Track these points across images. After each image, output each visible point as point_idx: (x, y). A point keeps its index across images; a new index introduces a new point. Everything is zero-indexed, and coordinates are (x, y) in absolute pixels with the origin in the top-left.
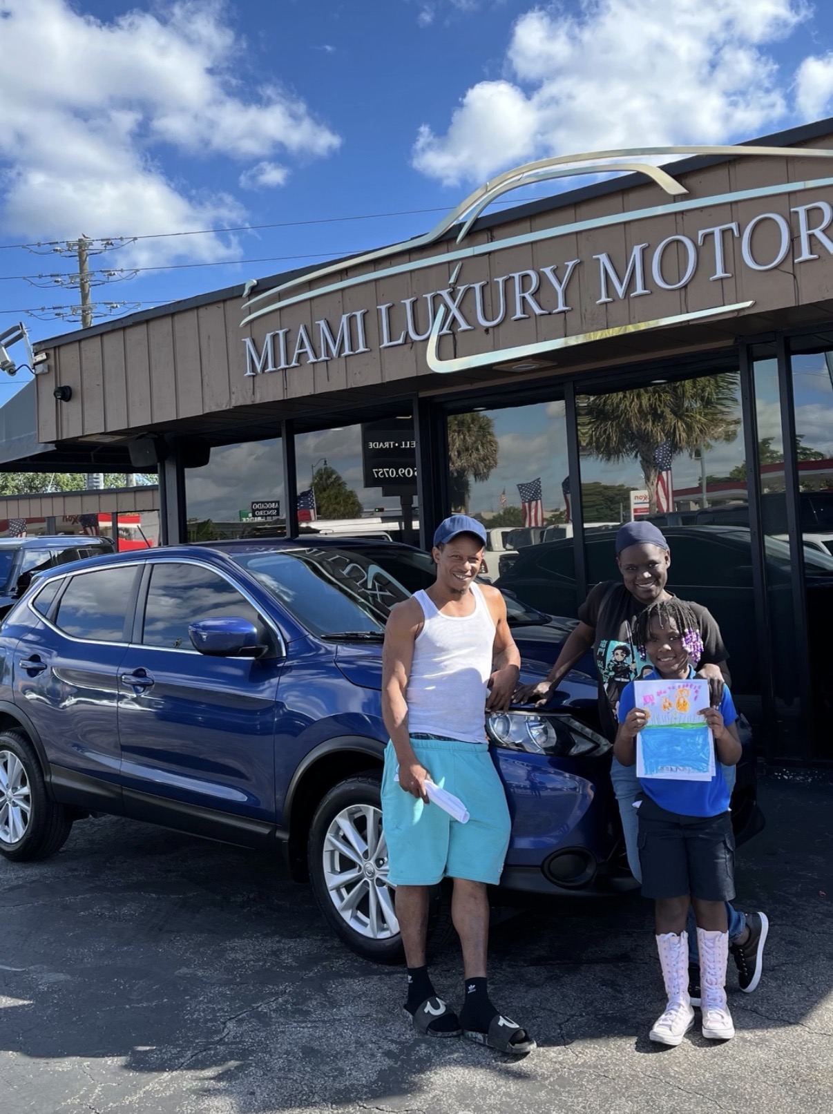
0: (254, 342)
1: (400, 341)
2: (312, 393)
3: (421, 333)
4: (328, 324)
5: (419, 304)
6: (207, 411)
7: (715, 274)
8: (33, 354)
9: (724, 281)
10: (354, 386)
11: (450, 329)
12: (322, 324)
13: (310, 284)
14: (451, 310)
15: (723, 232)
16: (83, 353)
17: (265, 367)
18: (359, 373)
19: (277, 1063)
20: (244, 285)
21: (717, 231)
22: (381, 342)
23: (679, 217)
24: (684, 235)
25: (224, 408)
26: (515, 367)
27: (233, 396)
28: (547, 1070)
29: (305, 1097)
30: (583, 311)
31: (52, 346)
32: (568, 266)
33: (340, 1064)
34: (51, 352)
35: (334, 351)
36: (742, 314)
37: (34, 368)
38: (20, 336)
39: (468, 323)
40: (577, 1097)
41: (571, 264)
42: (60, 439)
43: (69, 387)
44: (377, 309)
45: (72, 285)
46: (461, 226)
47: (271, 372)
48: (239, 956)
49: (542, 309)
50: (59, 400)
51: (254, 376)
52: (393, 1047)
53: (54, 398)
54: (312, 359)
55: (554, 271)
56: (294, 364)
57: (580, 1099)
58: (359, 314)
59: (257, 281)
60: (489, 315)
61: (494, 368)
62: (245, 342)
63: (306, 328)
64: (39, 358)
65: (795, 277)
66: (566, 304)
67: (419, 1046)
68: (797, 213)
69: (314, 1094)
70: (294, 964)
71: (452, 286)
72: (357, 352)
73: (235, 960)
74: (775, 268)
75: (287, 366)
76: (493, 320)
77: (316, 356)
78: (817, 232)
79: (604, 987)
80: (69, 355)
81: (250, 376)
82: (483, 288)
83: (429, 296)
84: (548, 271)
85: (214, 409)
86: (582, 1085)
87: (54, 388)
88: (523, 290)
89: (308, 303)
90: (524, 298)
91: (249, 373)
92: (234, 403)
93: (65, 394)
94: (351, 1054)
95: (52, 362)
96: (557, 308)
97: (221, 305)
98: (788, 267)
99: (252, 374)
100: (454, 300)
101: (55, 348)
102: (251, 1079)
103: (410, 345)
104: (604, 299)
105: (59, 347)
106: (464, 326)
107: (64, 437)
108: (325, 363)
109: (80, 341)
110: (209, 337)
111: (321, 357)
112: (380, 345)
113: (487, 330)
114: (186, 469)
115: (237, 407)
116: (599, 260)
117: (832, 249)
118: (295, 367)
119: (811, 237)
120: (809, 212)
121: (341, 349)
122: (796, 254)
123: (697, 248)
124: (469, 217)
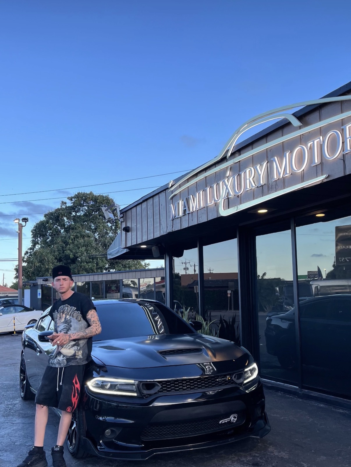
0: (173, 206)
1: (213, 203)
2: (188, 226)
3: (219, 199)
4: (193, 197)
5: (218, 186)
6: (161, 235)
7: (315, 163)
8: (120, 215)
9: (317, 166)
10: (199, 223)
11: (227, 196)
12: (191, 196)
13: (188, 180)
14: (228, 187)
15: (317, 142)
16: (132, 213)
17: (175, 216)
18: (201, 217)
21: (315, 142)
22: (207, 203)
23: (302, 137)
24: (303, 145)
25: (165, 234)
27: (168, 229)
30: (269, 185)
32: (263, 164)
35: (194, 208)
37: (119, 220)
39: (232, 193)
41: (265, 163)
43: (128, 227)
44: (206, 189)
46: (229, 150)
47: (178, 218)
49: (255, 185)
50: (126, 232)
55: (259, 167)
56: (183, 214)
58: (201, 192)
59: (173, 180)
60: (239, 189)
61: (248, 212)
62: (170, 206)
63: (186, 199)
64: (122, 215)
65: (344, 161)
66: (263, 182)
68: (344, 129)
71: (228, 177)
72: (200, 208)
74: (337, 158)
75: (181, 215)
76: (240, 191)
80: (129, 215)
82: (237, 177)
83: (221, 182)
85: (163, 234)
88: (250, 176)
89: (187, 189)
90: (250, 181)
91: (171, 219)
92: (168, 231)
93: (127, 229)
95: (124, 217)
96: (260, 184)
97: (164, 192)
98: (341, 156)
100: (228, 183)
103: (215, 204)
104: (275, 178)
105: (126, 211)
106: (232, 195)
107: (127, 246)
108: (191, 213)
109: (131, 209)
110: (162, 205)
111: (191, 211)
112: (207, 205)
113: (238, 196)
115: (168, 233)
116: (273, 160)
118: (183, 216)
119: (350, 140)
120: (349, 128)
121: (196, 207)
122: (344, 150)
123: (308, 151)
124: (230, 146)
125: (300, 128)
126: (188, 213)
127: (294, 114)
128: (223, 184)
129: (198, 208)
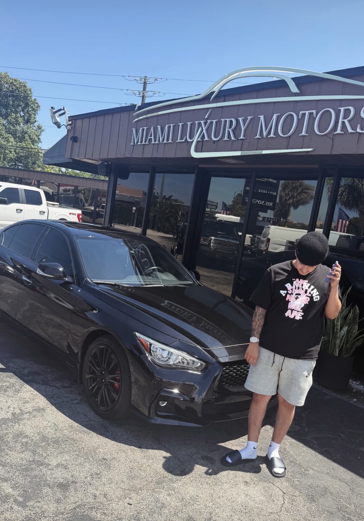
0: (136, 130)
1: (183, 141)
2: (151, 157)
3: (191, 139)
4: (161, 128)
5: (193, 125)
6: (117, 157)
7: (302, 133)
8: (68, 121)
9: (305, 137)
10: (165, 157)
11: (202, 139)
12: (159, 127)
13: (159, 110)
15: (311, 114)
16: (83, 123)
17: (138, 142)
18: (168, 152)
20: (136, 105)
21: (307, 113)
22: (177, 140)
24: (295, 113)
25: (122, 157)
26: (227, 161)
27: (126, 152)
30: (250, 140)
31: (73, 119)
32: (248, 118)
34: (74, 121)
35: (161, 140)
36: (308, 154)
37: (67, 127)
38: (64, 113)
39: (208, 137)
41: (249, 118)
42: (70, 157)
43: (77, 137)
44: (179, 125)
46: (213, 93)
47: (140, 145)
49: (235, 138)
50: (73, 142)
51: (134, 145)
53: (71, 141)
54: (153, 142)
55: (243, 120)
56: (147, 143)
58: (172, 125)
59: (141, 104)
60: (217, 135)
61: (218, 159)
62: (133, 130)
63: (154, 128)
64: (70, 123)
65: (333, 141)
66: (244, 136)
68: (340, 110)
71: (206, 119)
72: (169, 142)
74: (325, 135)
75: (145, 143)
76: (217, 138)
77: (155, 141)
78: (346, 121)
80: (79, 123)
81: (132, 145)
82: (217, 123)
83: (197, 122)
84: (241, 120)
85: (120, 157)
87: (72, 136)
88: (230, 127)
89: (156, 118)
90: (229, 132)
91: (132, 144)
93: (75, 139)
95: (73, 125)
96: (240, 137)
97: (129, 112)
98: (331, 136)
100: (205, 126)
103: (186, 143)
104: (258, 136)
105: (76, 119)
106: (206, 138)
109: (83, 119)
110: (122, 126)
113: (214, 142)
114: (118, 179)
115: (126, 157)
116: (260, 118)
117: (350, 130)
118: (147, 144)
119: (343, 123)
120: (345, 110)
121: (163, 140)
122: (335, 130)
123: (298, 119)
124: (216, 89)
125: (296, 95)
126: (154, 143)
128: (200, 124)
129: (165, 142)
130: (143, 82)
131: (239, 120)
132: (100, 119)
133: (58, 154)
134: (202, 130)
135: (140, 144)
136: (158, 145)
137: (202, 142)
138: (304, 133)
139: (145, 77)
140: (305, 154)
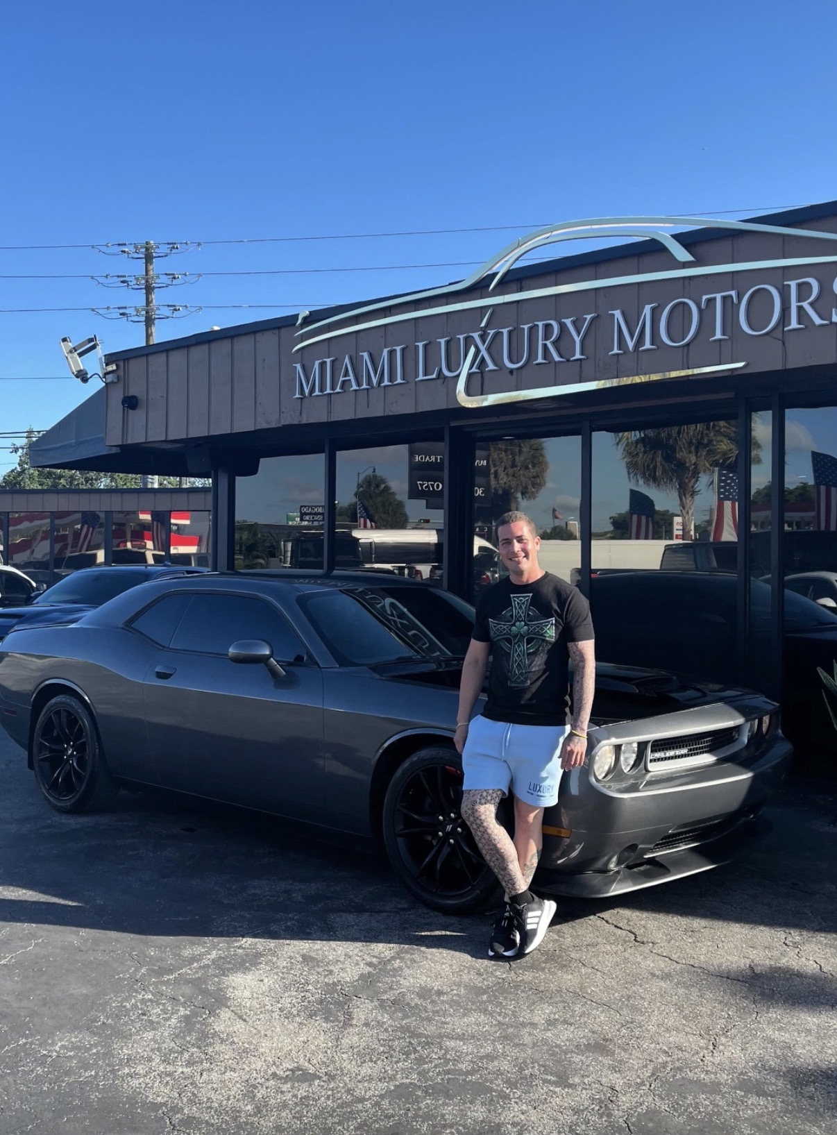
0: (303, 367)
1: (434, 376)
2: (353, 418)
3: (453, 370)
4: (371, 356)
5: (453, 345)
6: (258, 427)
7: (714, 335)
8: (104, 365)
9: (722, 342)
10: (390, 414)
11: (479, 369)
12: (366, 355)
13: (358, 318)
14: (480, 351)
15: (724, 298)
16: (150, 367)
17: (312, 390)
18: (396, 402)
19: (282, 963)
20: (298, 315)
21: (718, 296)
22: (417, 376)
23: (687, 282)
24: (689, 298)
25: (273, 425)
27: (282, 415)
28: (492, 983)
29: (301, 986)
30: (597, 360)
31: (121, 359)
32: (586, 319)
33: (331, 968)
34: (121, 364)
35: (375, 381)
36: (734, 373)
37: (105, 377)
38: (94, 347)
39: (495, 363)
40: (511, 1000)
41: (589, 317)
42: (125, 443)
43: (136, 397)
44: (416, 346)
45: (137, 287)
47: (317, 396)
48: (258, 892)
49: (562, 357)
50: (126, 408)
51: (301, 399)
52: (375, 960)
53: (122, 406)
54: (355, 387)
55: (574, 323)
56: (338, 390)
57: (513, 1002)
58: (398, 349)
59: (310, 312)
60: (515, 359)
62: (296, 367)
63: (351, 358)
64: (110, 368)
65: (784, 343)
66: (582, 353)
67: (394, 961)
68: (789, 286)
69: (308, 984)
70: (302, 900)
71: (483, 329)
72: (395, 383)
73: (254, 895)
74: (767, 334)
75: (332, 392)
76: (517, 363)
77: (359, 384)
78: (805, 305)
79: (551, 933)
80: (136, 366)
81: (298, 398)
82: (510, 333)
83: (461, 337)
84: (568, 322)
85: (265, 426)
86: (517, 994)
87: (122, 397)
88: (546, 337)
89: (354, 336)
90: (545, 346)
91: (297, 396)
92: (283, 422)
93: (131, 403)
94: (341, 962)
95: (121, 373)
96: (574, 356)
97: (276, 331)
98: (778, 334)
99: (300, 396)
100: (484, 343)
101: (124, 360)
102: (261, 972)
103: (442, 380)
104: (616, 351)
105: (128, 359)
106: (491, 366)
107: (129, 442)
108: (366, 391)
109: (147, 355)
110: (264, 360)
111: (362, 385)
112: (416, 378)
113: (511, 371)
114: (237, 477)
115: (284, 426)
116: (613, 315)
117: (818, 321)
118: (338, 393)
119: (800, 309)
120: (799, 285)
121: (381, 380)
122: (786, 323)
123: (700, 311)
124: (501, 268)
126: (357, 388)
127: (675, 237)
128: (469, 341)
129: (386, 383)
130: (144, 256)
131: (564, 323)
132: (199, 353)
133: (74, 441)
134: (478, 351)
135: (320, 394)
136: (368, 393)
137: (480, 375)
138: (718, 335)
139: (147, 243)
140: (729, 373)
